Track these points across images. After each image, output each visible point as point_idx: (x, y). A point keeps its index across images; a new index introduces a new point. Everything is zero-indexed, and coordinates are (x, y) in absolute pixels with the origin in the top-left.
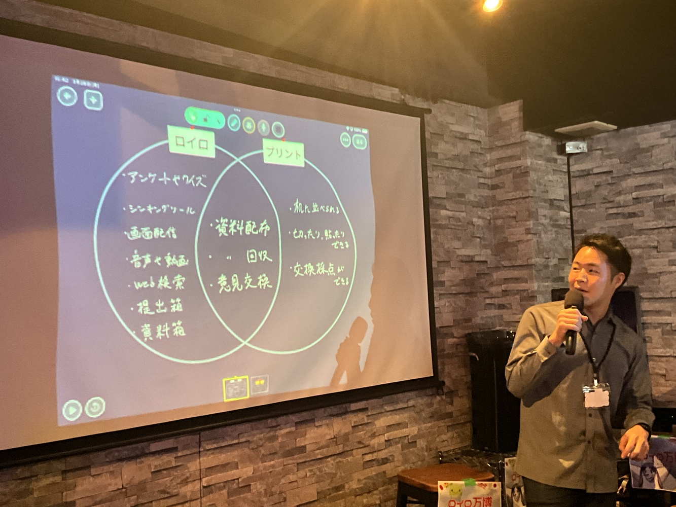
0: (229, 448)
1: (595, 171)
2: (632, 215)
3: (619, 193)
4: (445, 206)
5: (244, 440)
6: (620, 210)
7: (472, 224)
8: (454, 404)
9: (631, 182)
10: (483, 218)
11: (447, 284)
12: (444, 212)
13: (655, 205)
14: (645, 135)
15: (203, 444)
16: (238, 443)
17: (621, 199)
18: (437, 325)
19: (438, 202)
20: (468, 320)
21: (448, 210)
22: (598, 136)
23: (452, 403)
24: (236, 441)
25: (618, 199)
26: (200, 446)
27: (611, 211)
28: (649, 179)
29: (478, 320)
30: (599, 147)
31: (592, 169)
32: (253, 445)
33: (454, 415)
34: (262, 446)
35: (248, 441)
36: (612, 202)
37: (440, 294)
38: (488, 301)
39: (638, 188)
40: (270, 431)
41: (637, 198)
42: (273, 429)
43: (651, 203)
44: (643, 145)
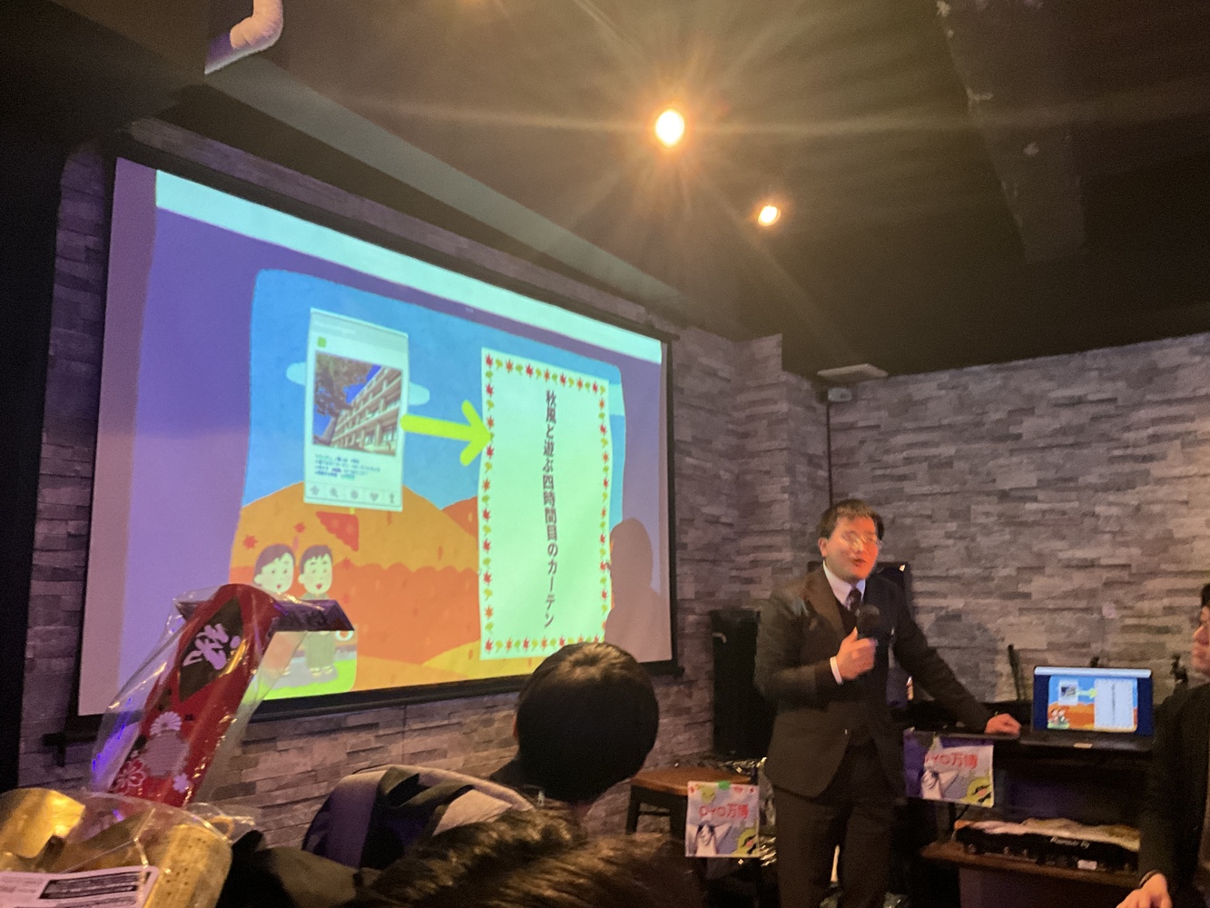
0: (438, 730)
1: (861, 424)
2: (903, 478)
3: (887, 452)
4: (690, 452)
5: (455, 721)
6: (888, 471)
7: (718, 477)
8: (693, 697)
9: (900, 440)
10: (731, 472)
11: (690, 548)
12: (689, 460)
13: (930, 467)
14: (920, 386)
15: (410, 722)
16: (448, 725)
17: (890, 458)
18: (679, 597)
19: (683, 447)
20: (712, 594)
21: (694, 458)
22: (866, 383)
23: (690, 696)
24: (446, 722)
25: (885, 458)
26: (404, 725)
27: (879, 472)
28: (923, 437)
29: (721, 596)
30: (864, 397)
31: (856, 422)
32: (465, 729)
33: (694, 711)
34: (475, 731)
35: (459, 723)
36: (879, 461)
37: (682, 559)
38: (734, 573)
39: (911, 446)
40: (485, 713)
41: (908, 458)
42: (489, 710)
43: (925, 465)
44: (917, 397)
